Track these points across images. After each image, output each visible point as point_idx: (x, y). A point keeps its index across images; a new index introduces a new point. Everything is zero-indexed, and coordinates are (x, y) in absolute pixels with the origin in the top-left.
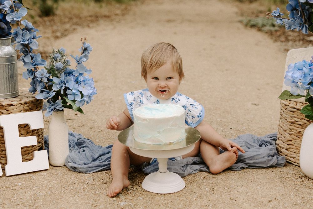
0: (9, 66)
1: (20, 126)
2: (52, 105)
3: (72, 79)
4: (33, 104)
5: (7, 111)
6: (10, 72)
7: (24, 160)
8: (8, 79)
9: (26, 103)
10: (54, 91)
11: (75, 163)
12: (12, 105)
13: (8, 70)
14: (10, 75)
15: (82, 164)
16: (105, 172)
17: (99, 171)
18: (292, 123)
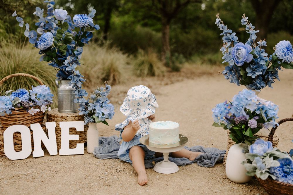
0: (71, 96)
1: (70, 128)
2: (88, 118)
3: (98, 105)
4: (81, 117)
5: (66, 119)
6: (71, 98)
7: (71, 147)
8: (69, 102)
9: (76, 116)
10: (89, 111)
11: (96, 153)
12: (68, 117)
13: (70, 97)
14: (71, 100)
15: (99, 154)
16: (111, 160)
17: (108, 159)
18: (230, 143)
